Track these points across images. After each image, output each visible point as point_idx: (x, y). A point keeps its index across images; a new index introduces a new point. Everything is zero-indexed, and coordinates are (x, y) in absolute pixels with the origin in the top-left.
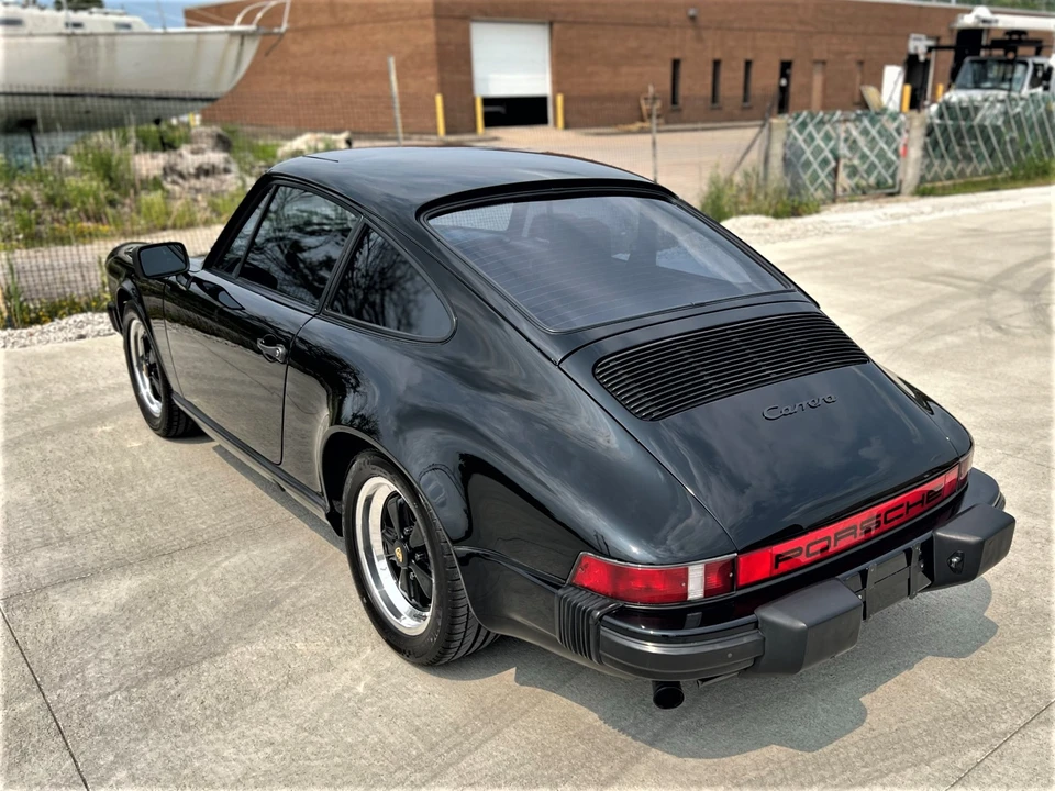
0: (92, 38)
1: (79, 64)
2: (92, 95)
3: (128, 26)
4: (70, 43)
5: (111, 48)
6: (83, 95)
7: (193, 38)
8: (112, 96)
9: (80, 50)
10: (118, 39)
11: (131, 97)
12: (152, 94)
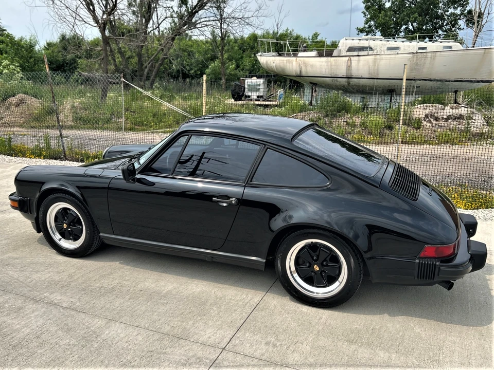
0: (425, 54)
1: (415, 66)
2: (420, 80)
3: (451, 47)
4: (413, 56)
5: (433, 58)
6: (415, 80)
7: (483, 51)
8: (431, 80)
9: (417, 60)
10: (438, 54)
11: (441, 81)
12: (453, 79)
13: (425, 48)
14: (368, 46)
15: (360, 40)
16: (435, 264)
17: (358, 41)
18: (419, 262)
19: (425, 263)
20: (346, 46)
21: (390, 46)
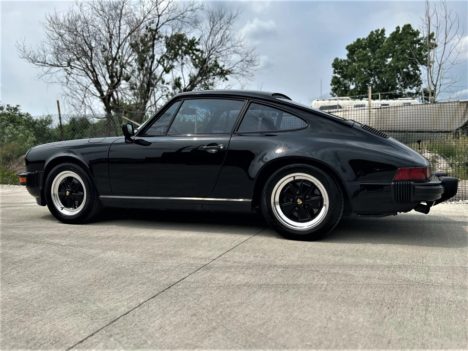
0: (387, 109)
1: (380, 119)
3: (410, 103)
4: (378, 111)
5: (395, 112)
7: (439, 105)
9: (381, 114)
10: (399, 108)
11: (404, 132)
13: (388, 105)
14: (337, 104)
15: (329, 100)
16: (410, 184)
17: (329, 101)
18: (395, 184)
19: (400, 184)
20: (318, 106)
21: (356, 104)
